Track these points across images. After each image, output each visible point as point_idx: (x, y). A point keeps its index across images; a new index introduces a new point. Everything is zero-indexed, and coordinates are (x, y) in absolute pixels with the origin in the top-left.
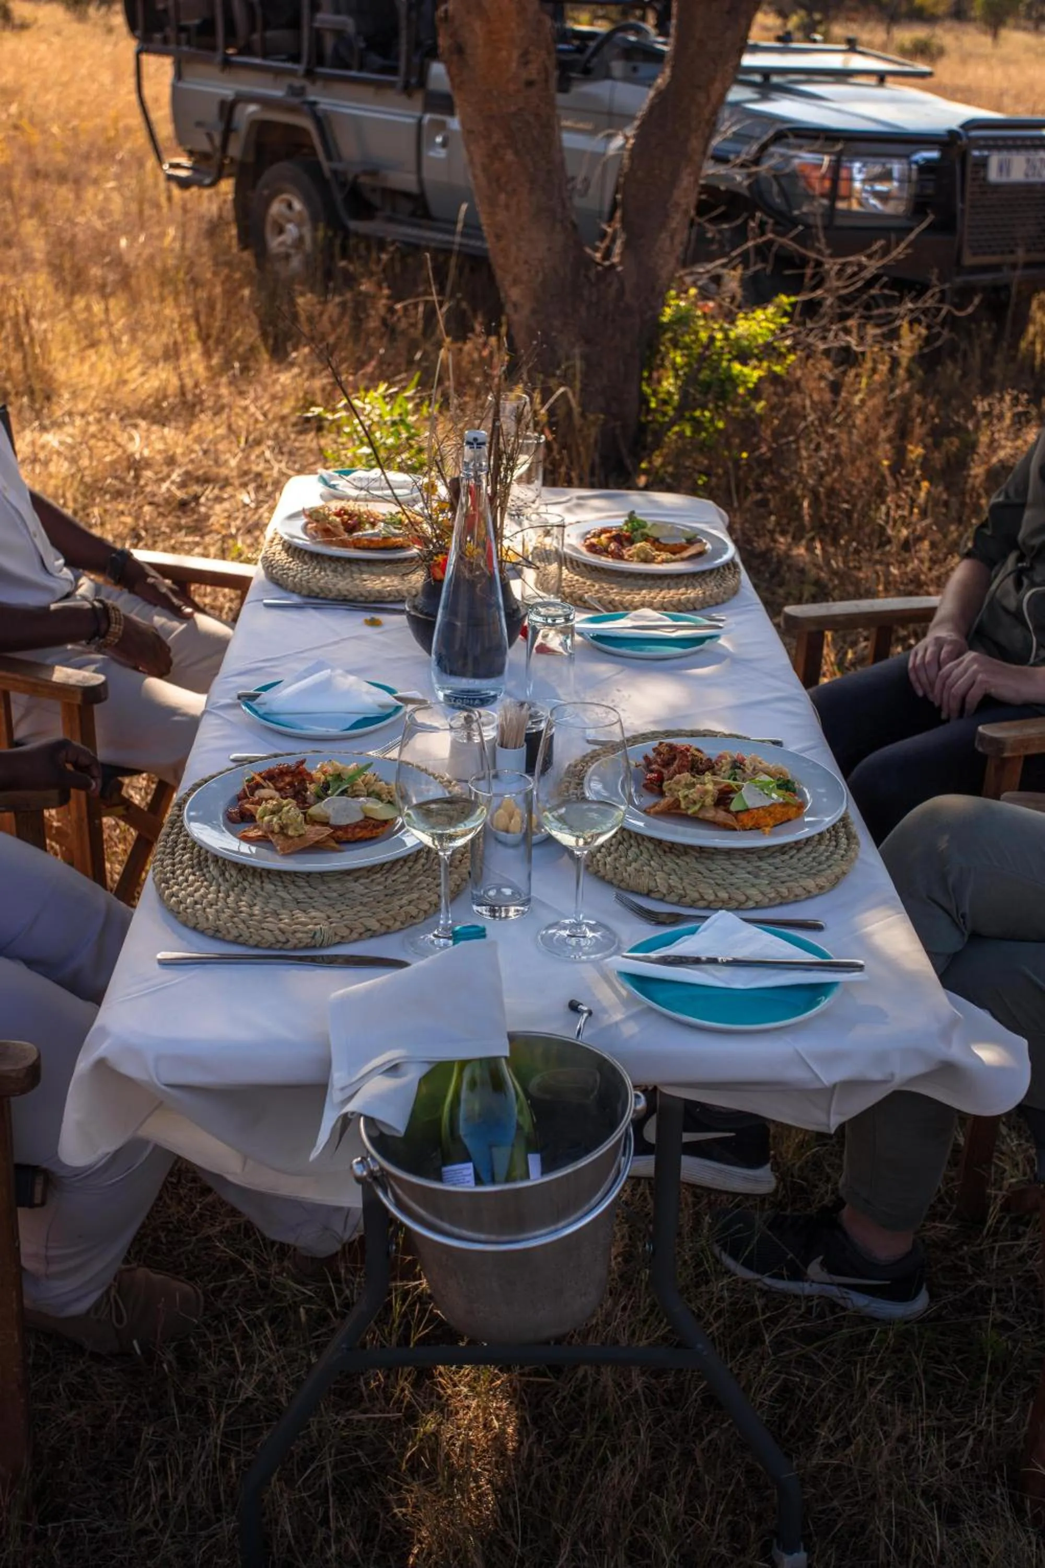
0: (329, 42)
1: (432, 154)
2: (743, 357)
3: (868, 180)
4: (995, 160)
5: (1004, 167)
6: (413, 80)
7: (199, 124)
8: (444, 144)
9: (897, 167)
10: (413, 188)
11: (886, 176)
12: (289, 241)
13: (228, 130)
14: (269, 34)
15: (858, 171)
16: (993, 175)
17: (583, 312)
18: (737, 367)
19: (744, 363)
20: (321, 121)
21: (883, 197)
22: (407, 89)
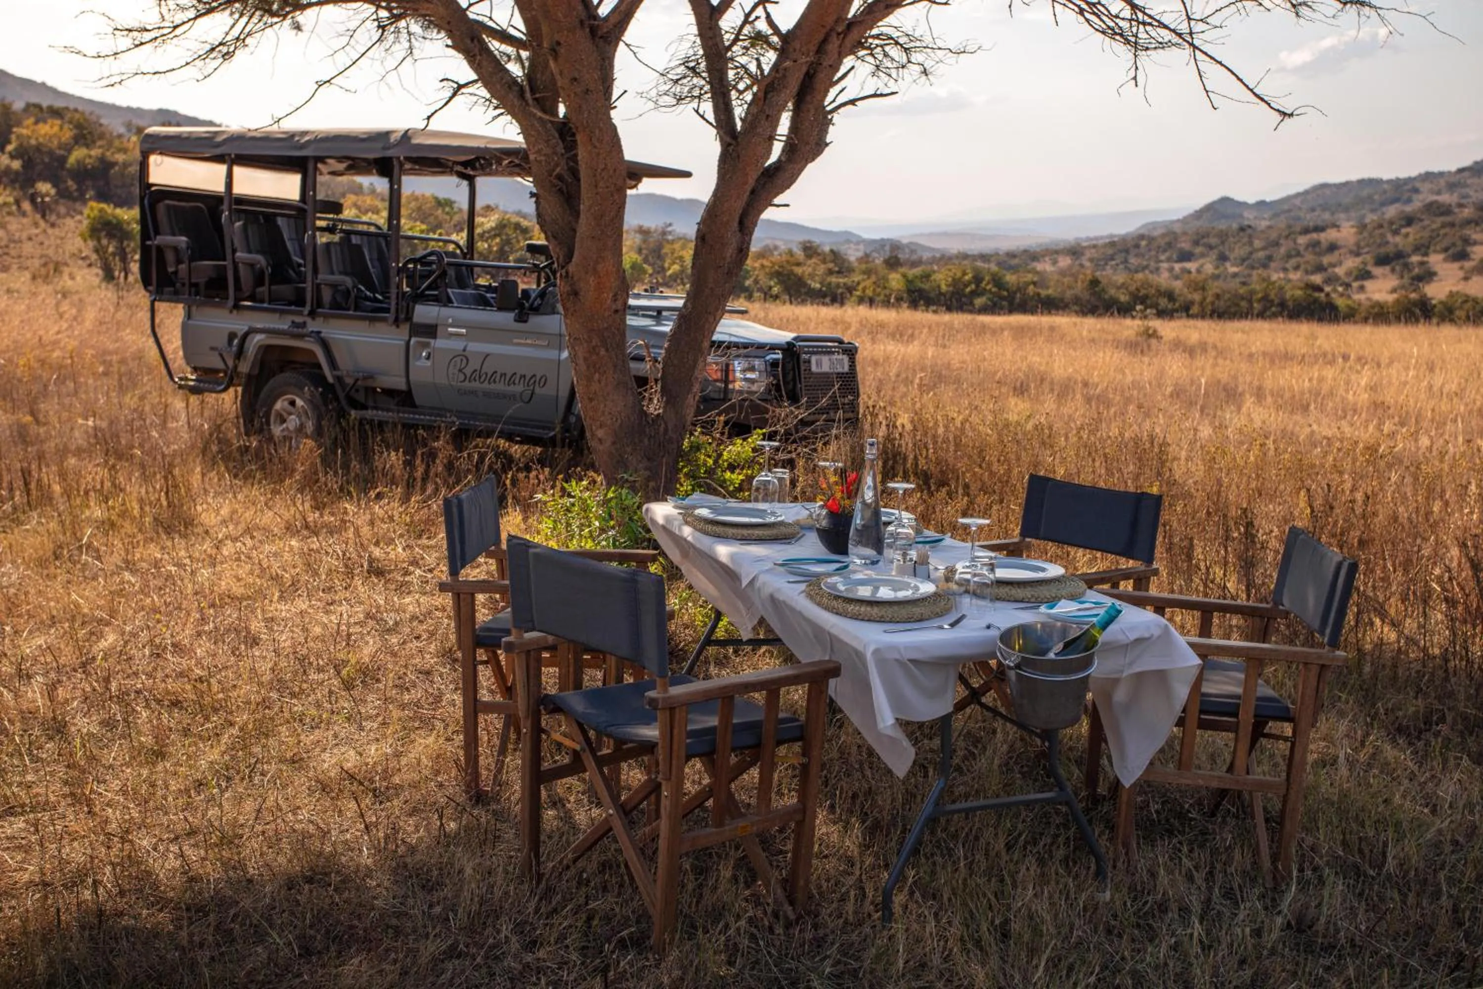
0: (327, 295)
1: (418, 363)
2: (732, 468)
3: (744, 371)
4: (814, 359)
5: (819, 364)
6: (402, 316)
7: (212, 349)
8: (428, 357)
9: (757, 362)
10: (403, 387)
11: (752, 369)
12: (291, 428)
13: (240, 354)
14: (273, 287)
15: (738, 366)
16: (814, 368)
17: (646, 441)
18: (728, 475)
19: (733, 472)
20: (325, 345)
21: (752, 381)
22: (397, 322)
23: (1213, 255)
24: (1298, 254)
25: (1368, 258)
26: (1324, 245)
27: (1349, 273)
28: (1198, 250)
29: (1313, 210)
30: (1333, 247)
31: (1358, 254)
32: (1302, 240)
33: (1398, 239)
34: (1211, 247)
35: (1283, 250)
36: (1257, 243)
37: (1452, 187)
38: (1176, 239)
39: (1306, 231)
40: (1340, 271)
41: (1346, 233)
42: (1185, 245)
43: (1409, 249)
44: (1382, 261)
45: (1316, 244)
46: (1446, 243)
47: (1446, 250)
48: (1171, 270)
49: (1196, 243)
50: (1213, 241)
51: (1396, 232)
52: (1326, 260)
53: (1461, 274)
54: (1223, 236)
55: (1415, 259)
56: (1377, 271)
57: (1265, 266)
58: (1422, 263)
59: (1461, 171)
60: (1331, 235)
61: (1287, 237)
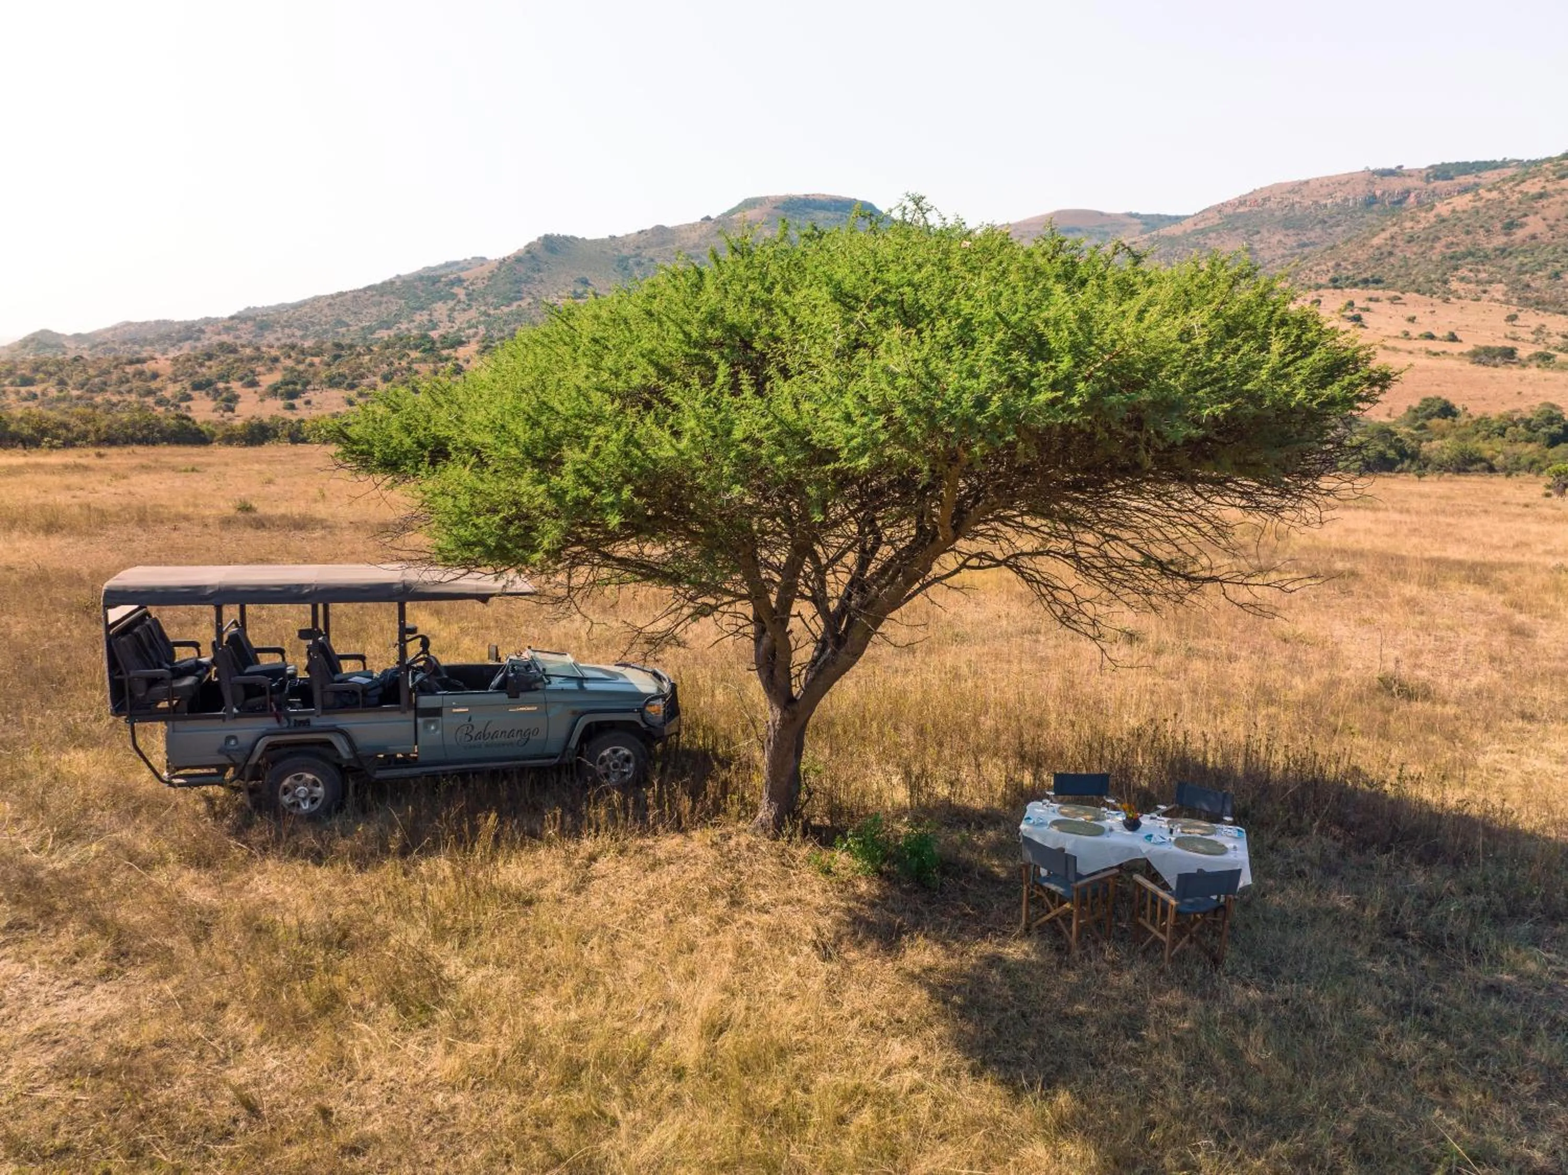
20: (345, 734)
23: (54, 380)
24: (128, 381)
25: (187, 385)
26: (149, 374)
27: (174, 396)
28: (40, 376)
29: (125, 343)
30: (155, 376)
31: (175, 382)
32: (130, 369)
33: (204, 370)
34: (51, 374)
35: (114, 377)
36: (91, 372)
37: (227, 329)
38: (15, 366)
39: (131, 362)
40: (167, 394)
41: (163, 365)
42: (27, 373)
43: (214, 378)
44: (197, 387)
45: (141, 373)
46: (240, 373)
47: (241, 379)
48: (18, 393)
49: (36, 370)
50: (52, 369)
51: (201, 365)
52: (153, 385)
53: (257, 397)
54: (60, 365)
55: (221, 385)
56: (195, 394)
57: (102, 390)
58: (227, 389)
59: (232, 318)
60: (149, 367)
61: (116, 367)
